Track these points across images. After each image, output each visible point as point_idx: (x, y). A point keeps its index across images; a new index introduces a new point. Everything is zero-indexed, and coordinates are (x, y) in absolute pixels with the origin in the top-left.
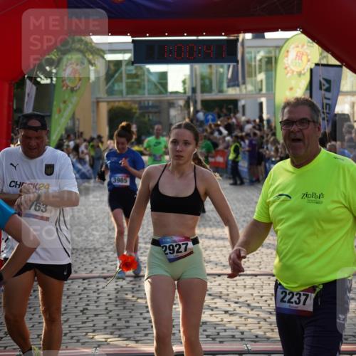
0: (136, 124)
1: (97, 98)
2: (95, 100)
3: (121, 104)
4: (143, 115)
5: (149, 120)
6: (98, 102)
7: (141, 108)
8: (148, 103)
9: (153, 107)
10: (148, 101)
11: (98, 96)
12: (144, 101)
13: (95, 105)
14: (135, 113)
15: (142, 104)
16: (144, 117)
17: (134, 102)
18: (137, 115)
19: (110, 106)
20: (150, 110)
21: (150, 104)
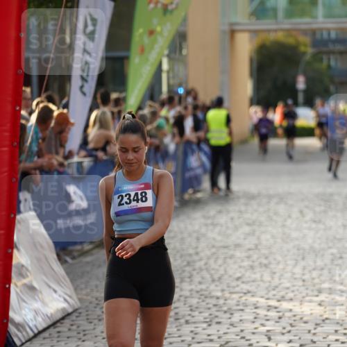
0: (305, 75)
1: (232, 24)
2: (227, 28)
3: (280, 36)
4: (317, 57)
5: (329, 67)
6: (233, 33)
7: (315, 43)
8: (329, 34)
9: (337, 41)
10: (329, 30)
11: (234, 20)
12: (321, 30)
13: (227, 37)
14: (304, 53)
15: (318, 36)
16: (321, 60)
17: (305, 32)
18: (308, 57)
19: (257, 41)
20: (331, 47)
21: (333, 35)
